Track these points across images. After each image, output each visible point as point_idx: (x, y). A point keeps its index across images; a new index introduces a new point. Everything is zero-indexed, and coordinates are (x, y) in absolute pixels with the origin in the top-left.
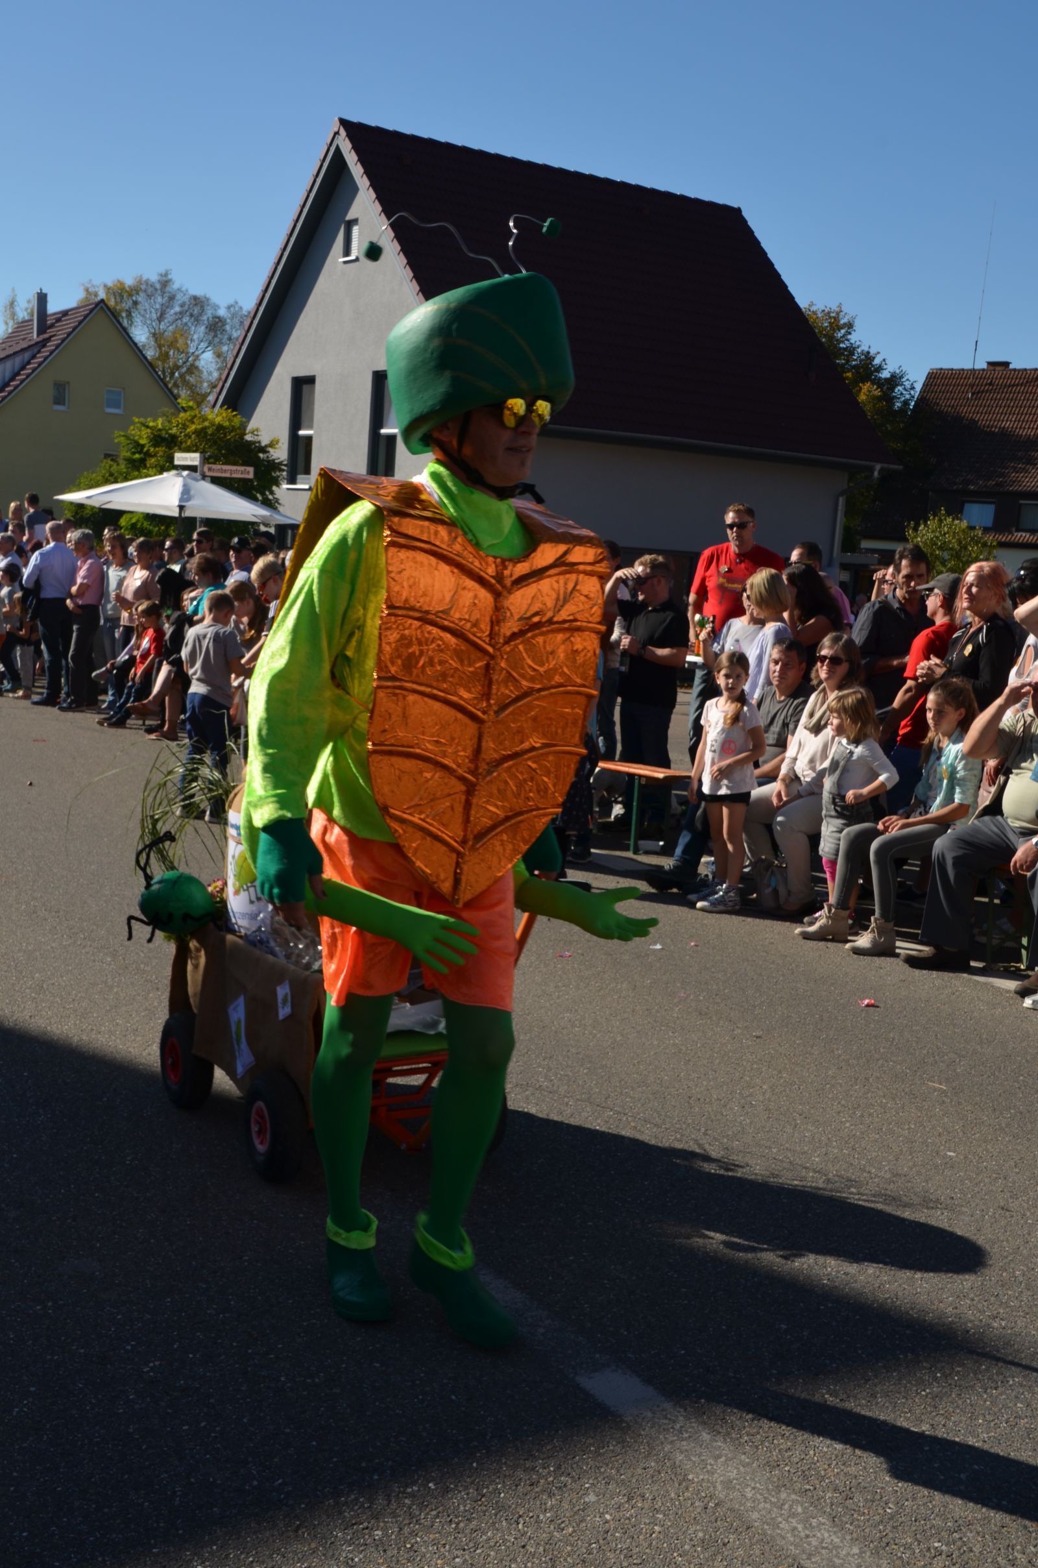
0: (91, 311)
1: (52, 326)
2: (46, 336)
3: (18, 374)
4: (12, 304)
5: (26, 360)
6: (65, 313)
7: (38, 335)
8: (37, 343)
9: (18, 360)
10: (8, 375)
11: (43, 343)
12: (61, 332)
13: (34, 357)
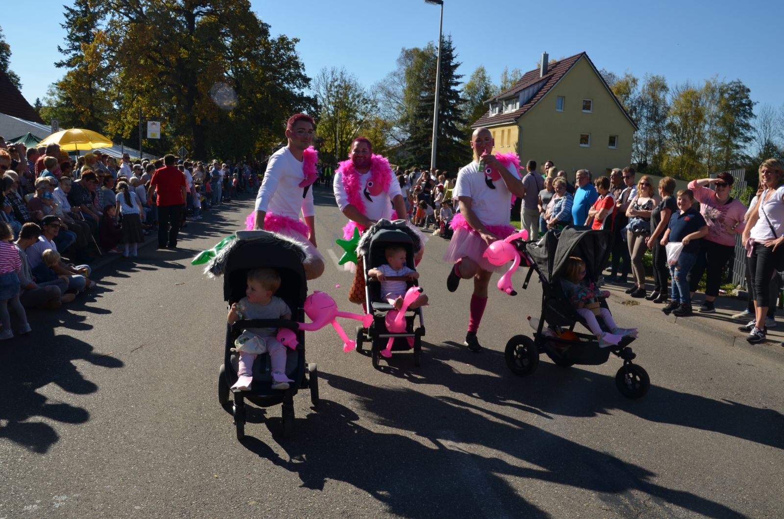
0: (578, 58)
1: (550, 70)
2: (548, 75)
3: (537, 93)
4: (506, 73)
5: (540, 87)
6: (559, 63)
7: (544, 74)
8: (544, 79)
9: (536, 88)
10: (531, 94)
11: (550, 78)
12: (559, 72)
13: (545, 85)
